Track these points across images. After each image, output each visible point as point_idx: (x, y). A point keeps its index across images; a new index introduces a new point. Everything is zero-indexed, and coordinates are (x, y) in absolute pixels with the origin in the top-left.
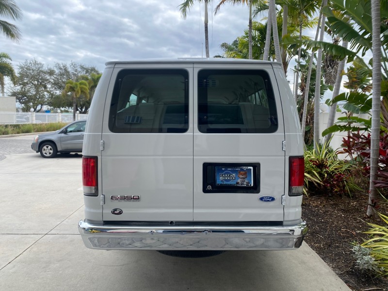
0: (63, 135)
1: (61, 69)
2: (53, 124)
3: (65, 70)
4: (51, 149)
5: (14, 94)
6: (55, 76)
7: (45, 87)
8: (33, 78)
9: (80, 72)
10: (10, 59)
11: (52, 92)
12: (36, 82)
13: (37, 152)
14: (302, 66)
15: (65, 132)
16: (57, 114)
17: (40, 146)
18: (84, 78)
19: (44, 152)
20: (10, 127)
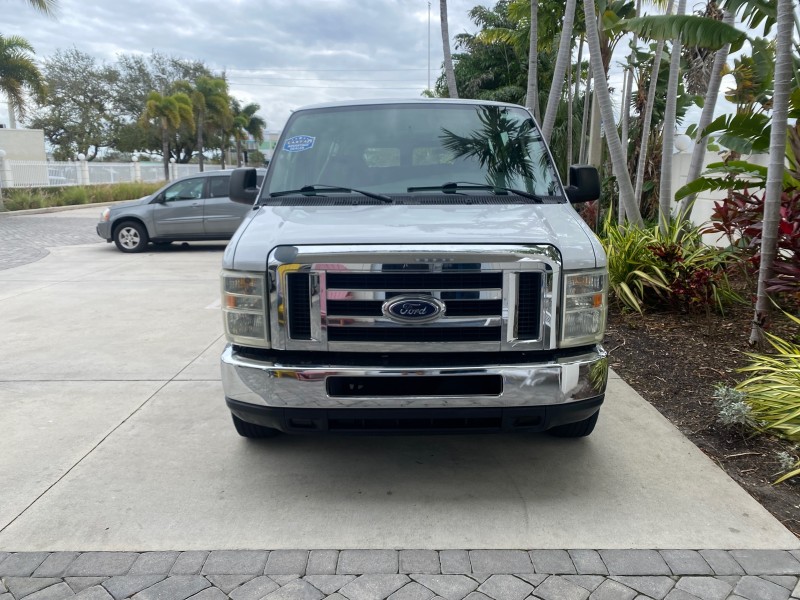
0: (158, 206)
1: (131, 68)
2: (126, 185)
3: (141, 70)
4: (135, 235)
5: (38, 124)
6: (119, 84)
7: (102, 109)
8: (75, 88)
9: (171, 74)
10: (31, 49)
11: (116, 119)
12: (82, 97)
13: (109, 241)
14: (642, 57)
15: (162, 200)
16: (132, 164)
17: (114, 229)
18: (179, 86)
19: (122, 241)
20: (41, 193)
